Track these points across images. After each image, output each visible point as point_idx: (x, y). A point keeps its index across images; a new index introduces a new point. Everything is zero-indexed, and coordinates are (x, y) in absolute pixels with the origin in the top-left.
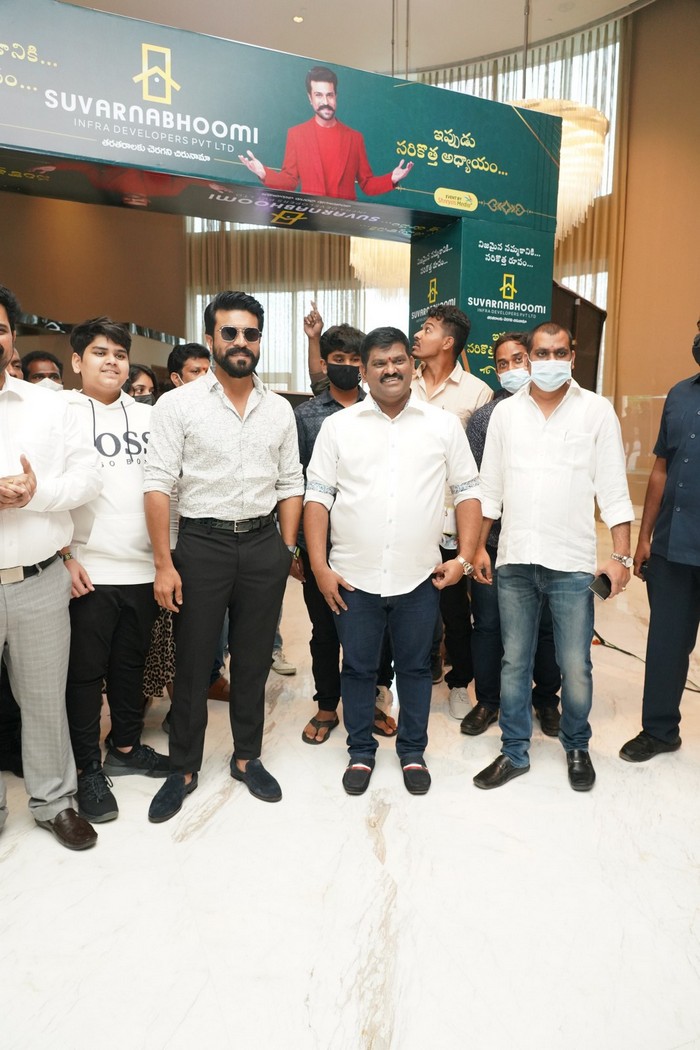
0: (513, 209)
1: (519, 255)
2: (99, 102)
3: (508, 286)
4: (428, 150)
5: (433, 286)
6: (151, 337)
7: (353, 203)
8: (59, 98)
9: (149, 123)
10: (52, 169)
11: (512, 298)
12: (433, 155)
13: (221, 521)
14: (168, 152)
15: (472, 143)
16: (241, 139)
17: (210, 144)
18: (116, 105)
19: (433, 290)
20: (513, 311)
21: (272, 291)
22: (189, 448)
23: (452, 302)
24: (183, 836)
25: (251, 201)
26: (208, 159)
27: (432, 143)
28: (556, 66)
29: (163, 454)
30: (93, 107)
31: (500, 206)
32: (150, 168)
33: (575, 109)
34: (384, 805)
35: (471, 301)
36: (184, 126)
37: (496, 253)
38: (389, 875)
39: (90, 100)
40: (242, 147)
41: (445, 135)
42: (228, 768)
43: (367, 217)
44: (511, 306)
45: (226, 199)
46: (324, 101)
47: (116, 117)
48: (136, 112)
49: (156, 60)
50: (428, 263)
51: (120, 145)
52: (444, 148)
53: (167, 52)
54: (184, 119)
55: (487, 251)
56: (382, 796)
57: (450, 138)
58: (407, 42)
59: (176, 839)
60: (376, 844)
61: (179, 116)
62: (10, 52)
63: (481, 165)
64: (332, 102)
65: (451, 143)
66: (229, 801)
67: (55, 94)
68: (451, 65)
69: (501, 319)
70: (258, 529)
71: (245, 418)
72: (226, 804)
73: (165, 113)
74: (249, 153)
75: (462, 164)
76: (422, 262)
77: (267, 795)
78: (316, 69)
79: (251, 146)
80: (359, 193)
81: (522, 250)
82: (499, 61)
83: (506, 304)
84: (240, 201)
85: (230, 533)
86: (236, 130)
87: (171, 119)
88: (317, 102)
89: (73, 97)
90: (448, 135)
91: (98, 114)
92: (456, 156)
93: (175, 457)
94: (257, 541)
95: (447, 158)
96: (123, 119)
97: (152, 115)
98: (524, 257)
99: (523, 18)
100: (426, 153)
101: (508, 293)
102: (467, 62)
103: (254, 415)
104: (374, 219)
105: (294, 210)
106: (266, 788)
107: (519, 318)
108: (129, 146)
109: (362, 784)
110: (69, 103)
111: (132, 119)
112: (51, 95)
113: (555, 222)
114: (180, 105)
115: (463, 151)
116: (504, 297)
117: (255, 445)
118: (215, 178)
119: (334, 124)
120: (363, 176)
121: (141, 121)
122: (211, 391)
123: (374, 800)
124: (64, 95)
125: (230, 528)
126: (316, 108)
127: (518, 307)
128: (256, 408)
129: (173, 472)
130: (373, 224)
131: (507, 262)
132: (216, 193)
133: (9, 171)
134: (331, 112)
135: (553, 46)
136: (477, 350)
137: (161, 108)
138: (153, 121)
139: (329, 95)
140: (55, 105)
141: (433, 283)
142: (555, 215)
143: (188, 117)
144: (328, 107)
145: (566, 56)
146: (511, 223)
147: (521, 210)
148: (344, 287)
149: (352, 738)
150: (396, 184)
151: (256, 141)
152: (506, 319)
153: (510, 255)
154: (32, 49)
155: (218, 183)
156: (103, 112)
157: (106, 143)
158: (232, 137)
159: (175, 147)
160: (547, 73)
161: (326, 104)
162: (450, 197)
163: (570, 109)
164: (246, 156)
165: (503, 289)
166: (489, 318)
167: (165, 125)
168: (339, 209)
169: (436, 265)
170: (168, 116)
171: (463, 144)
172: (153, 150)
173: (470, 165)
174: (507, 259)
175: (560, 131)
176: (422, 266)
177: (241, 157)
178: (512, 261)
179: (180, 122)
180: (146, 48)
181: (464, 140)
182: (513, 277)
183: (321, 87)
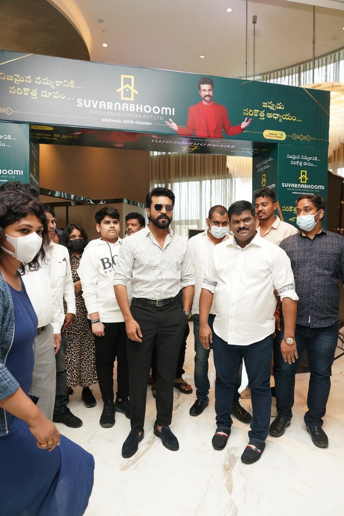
0: (305, 138)
1: (309, 160)
2: (101, 102)
3: (304, 176)
4: (260, 112)
5: (264, 178)
6: (133, 204)
7: (222, 140)
8: (83, 102)
9: (123, 109)
10: (80, 133)
11: (305, 182)
12: (262, 114)
13: (150, 300)
14: (132, 122)
15: (282, 107)
16: (166, 114)
17: (152, 117)
18: (108, 103)
19: (264, 180)
20: (307, 189)
21: (190, 181)
22: (136, 265)
23: (274, 185)
24: (126, 467)
25: (172, 142)
26: (151, 124)
27: (261, 109)
28: (331, 67)
29: (123, 267)
30: (98, 105)
31: (298, 137)
32: (123, 130)
33: (340, 86)
34: (234, 457)
35: (283, 185)
36: (139, 110)
37: (296, 160)
38: (233, 502)
39: (97, 102)
40: (167, 117)
41: (268, 104)
42: (153, 430)
43: (229, 146)
44: (305, 186)
45: (160, 141)
46: (207, 93)
47: (108, 108)
48: (118, 105)
49: (128, 81)
50: (261, 166)
51: (110, 120)
52: (268, 110)
53: (132, 77)
54: (139, 106)
55: (292, 159)
56: (233, 451)
57: (271, 106)
58: (254, 62)
59: (122, 468)
60: (228, 482)
61: (137, 105)
62: (62, 84)
63: (287, 117)
64: (211, 93)
65: (271, 108)
66: (152, 447)
67: (81, 100)
68: (277, 71)
69: (300, 193)
70: (169, 304)
71: (164, 248)
72: (151, 449)
73: (131, 105)
74: (170, 120)
75: (277, 118)
76: (258, 166)
77: (171, 447)
78: (203, 79)
79: (171, 117)
80: (224, 135)
81: (311, 158)
82: (300, 66)
83: (302, 186)
84: (166, 142)
85: (154, 306)
86: (164, 110)
87: (133, 108)
88: (203, 94)
89: (90, 101)
90: (270, 104)
91: (100, 107)
92: (274, 114)
93: (129, 269)
94: (169, 310)
95: (269, 116)
96: (112, 109)
97: (125, 106)
98: (311, 161)
99: (312, 45)
100: (258, 114)
101: (304, 180)
102: (285, 68)
103: (168, 247)
104: (233, 147)
105: (193, 145)
106: (171, 442)
107: (310, 192)
108: (114, 121)
109: (222, 444)
110: (87, 104)
111: (115, 109)
112: (80, 101)
113: (328, 143)
114: (138, 100)
115: (278, 111)
116: (301, 182)
117: (168, 263)
118: (154, 132)
119: (212, 103)
120: (226, 127)
121: (120, 109)
122: (147, 236)
123: (229, 454)
124: (85, 100)
125: (155, 304)
126: (203, 96)
127: (309, 187)
128: (169, 244)
129: (127, 276)
130: (233, 149)
131: (302, 165)
132: (155, 139)
133: (61, 135)
134: (210, 98)
135: (329, 57)
136: (287, 209)
137: (129, 102)
138: (125, 109)
139: (209, 90)
140: (81, 105)
141: (264, 176)
142: (328, 139)
143: (141, 106)
144: (209, 96)
145: (336, 61)
146: (305, 145)
147: (309, 138)
148: (225, 178)
149: (218, 418)
150: (244, 129)
151: (173, 114)
152: (302, 193)
153: (304, 161)
154: (72, 82)
155: (155, 135)
156: (103, 107)
157: (104, 120)
158: (162, 113)
159: (135, 120)
160: (326, 70)
161: (208, 94)
162: (272, 134)
163: (337, 86)
164: (169, 121)
165: (301, 178)
166: (293, 193)
167: (131, 110)
168: (215, 143)
169: (265, 167)
170: (132, 106)
171: (278, 108)
172: (125, 121)
173: (282, 118)
174: (303, 163)
175: (329, 98)
176: (258, 168)
177: (166, 122)
178: (305, 164)
179: (138, 108)
180: (123, 76)
181: (278, 106)
182: (306, 172)
183: (206, 87)
